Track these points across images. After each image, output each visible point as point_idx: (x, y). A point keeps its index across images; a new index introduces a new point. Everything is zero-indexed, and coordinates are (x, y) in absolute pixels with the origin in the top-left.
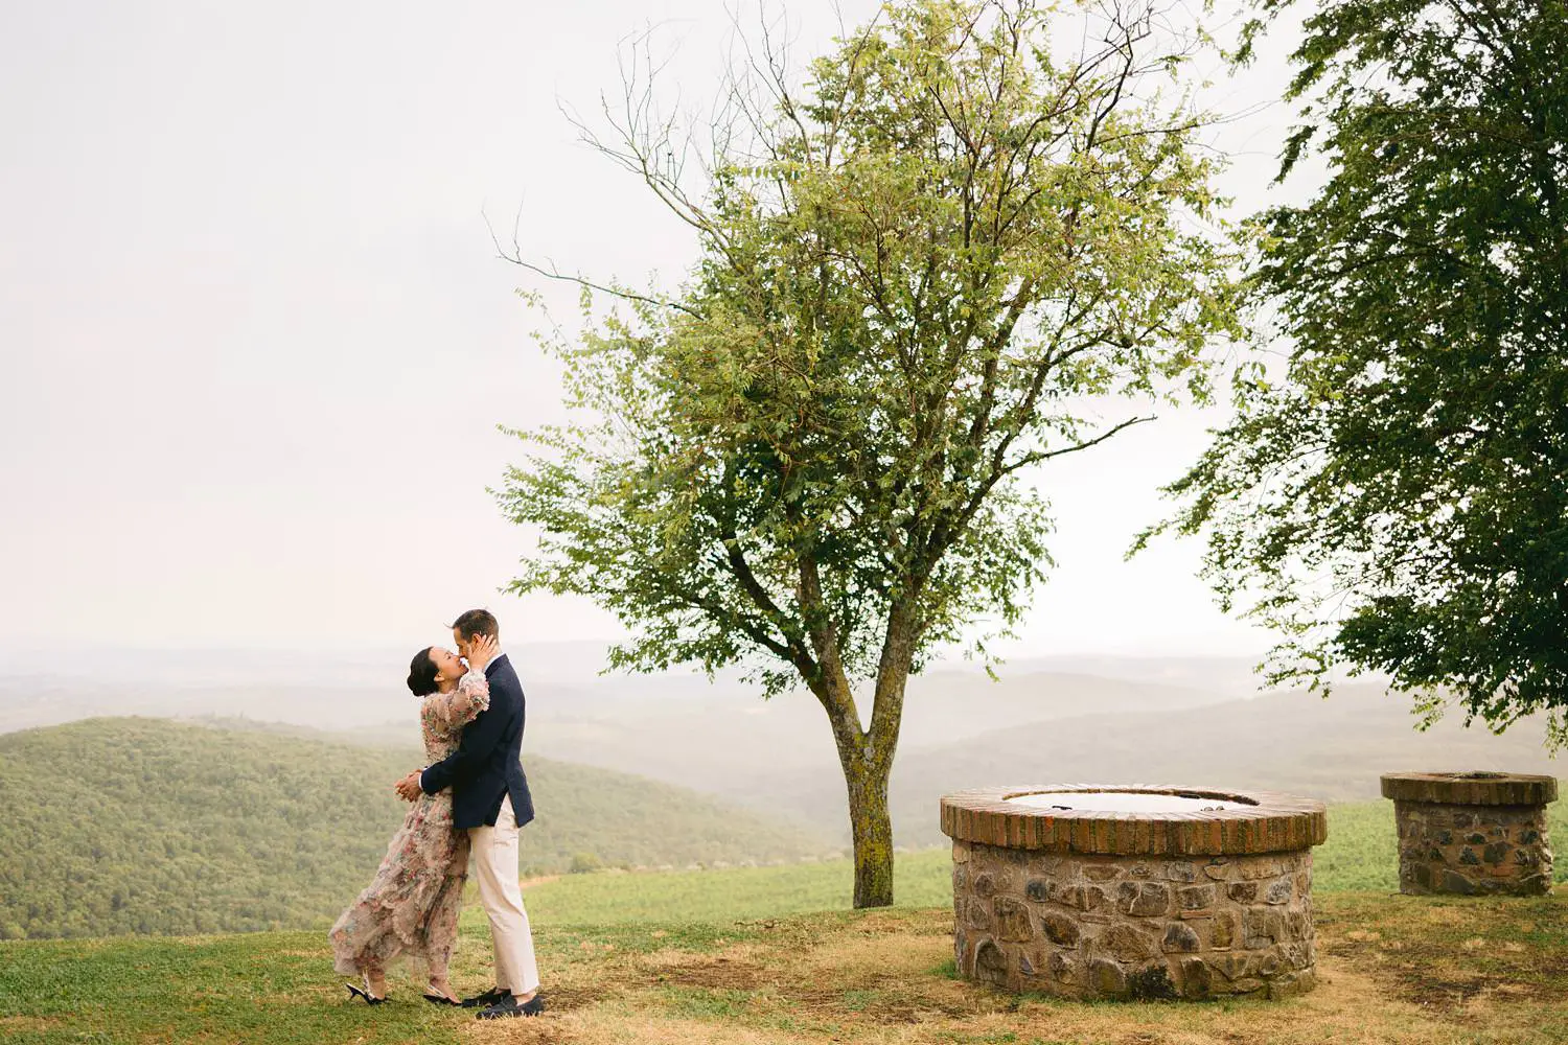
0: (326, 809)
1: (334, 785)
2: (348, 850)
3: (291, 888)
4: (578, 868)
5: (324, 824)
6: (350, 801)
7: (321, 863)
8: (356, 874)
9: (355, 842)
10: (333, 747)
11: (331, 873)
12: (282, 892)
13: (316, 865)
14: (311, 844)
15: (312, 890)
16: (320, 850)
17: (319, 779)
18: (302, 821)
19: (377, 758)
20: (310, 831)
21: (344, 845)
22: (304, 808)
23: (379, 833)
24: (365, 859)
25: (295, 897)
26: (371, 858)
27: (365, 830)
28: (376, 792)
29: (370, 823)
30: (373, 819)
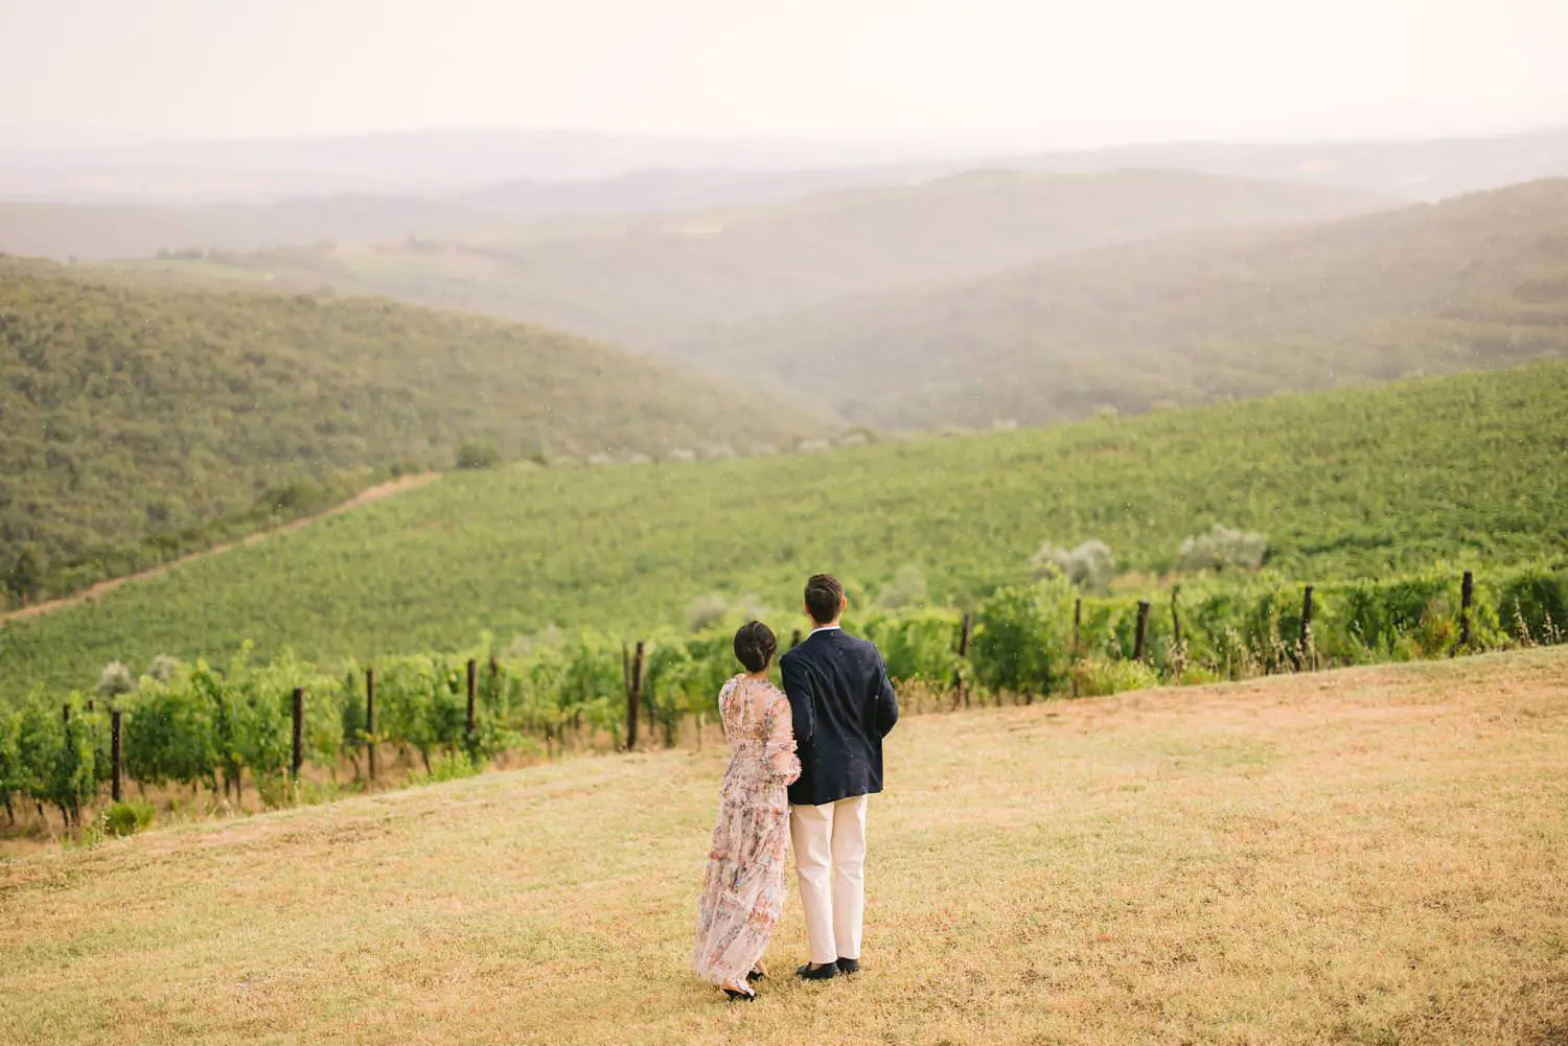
0: (84, 379)
1: (93, 345)
2: (122, 438)
3: (42, 493)
4: (469, 461)
5: (82, 400)
6: (119, 368)
7: (84, 457)
8: (134, 471)
9: (131, 426)
10: (86, 288)
11: (97, 472)
12: (30, 499)
13: (77, 462)
14: (66, 429)
15: (76, 496)
16: (79, 439)
17: (67, 336)
18: (49, 397)
19: (153, 305)
20: (62, 411)
21: (115, 431)
22: (51, 377)
23: (166, 413)
24: (147, 451)
25: (49, 506)
26: (155, 449)
27: (144, 408)
28: (156, 354)
29: (149, 400)
30: (154, 393)
